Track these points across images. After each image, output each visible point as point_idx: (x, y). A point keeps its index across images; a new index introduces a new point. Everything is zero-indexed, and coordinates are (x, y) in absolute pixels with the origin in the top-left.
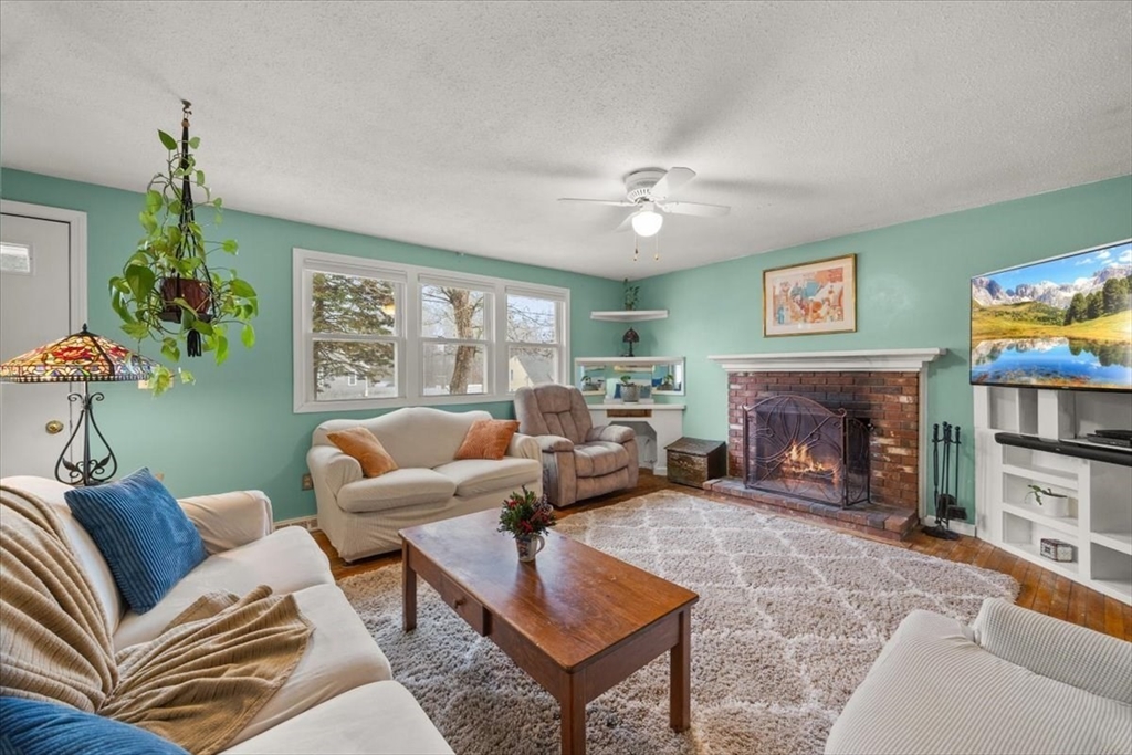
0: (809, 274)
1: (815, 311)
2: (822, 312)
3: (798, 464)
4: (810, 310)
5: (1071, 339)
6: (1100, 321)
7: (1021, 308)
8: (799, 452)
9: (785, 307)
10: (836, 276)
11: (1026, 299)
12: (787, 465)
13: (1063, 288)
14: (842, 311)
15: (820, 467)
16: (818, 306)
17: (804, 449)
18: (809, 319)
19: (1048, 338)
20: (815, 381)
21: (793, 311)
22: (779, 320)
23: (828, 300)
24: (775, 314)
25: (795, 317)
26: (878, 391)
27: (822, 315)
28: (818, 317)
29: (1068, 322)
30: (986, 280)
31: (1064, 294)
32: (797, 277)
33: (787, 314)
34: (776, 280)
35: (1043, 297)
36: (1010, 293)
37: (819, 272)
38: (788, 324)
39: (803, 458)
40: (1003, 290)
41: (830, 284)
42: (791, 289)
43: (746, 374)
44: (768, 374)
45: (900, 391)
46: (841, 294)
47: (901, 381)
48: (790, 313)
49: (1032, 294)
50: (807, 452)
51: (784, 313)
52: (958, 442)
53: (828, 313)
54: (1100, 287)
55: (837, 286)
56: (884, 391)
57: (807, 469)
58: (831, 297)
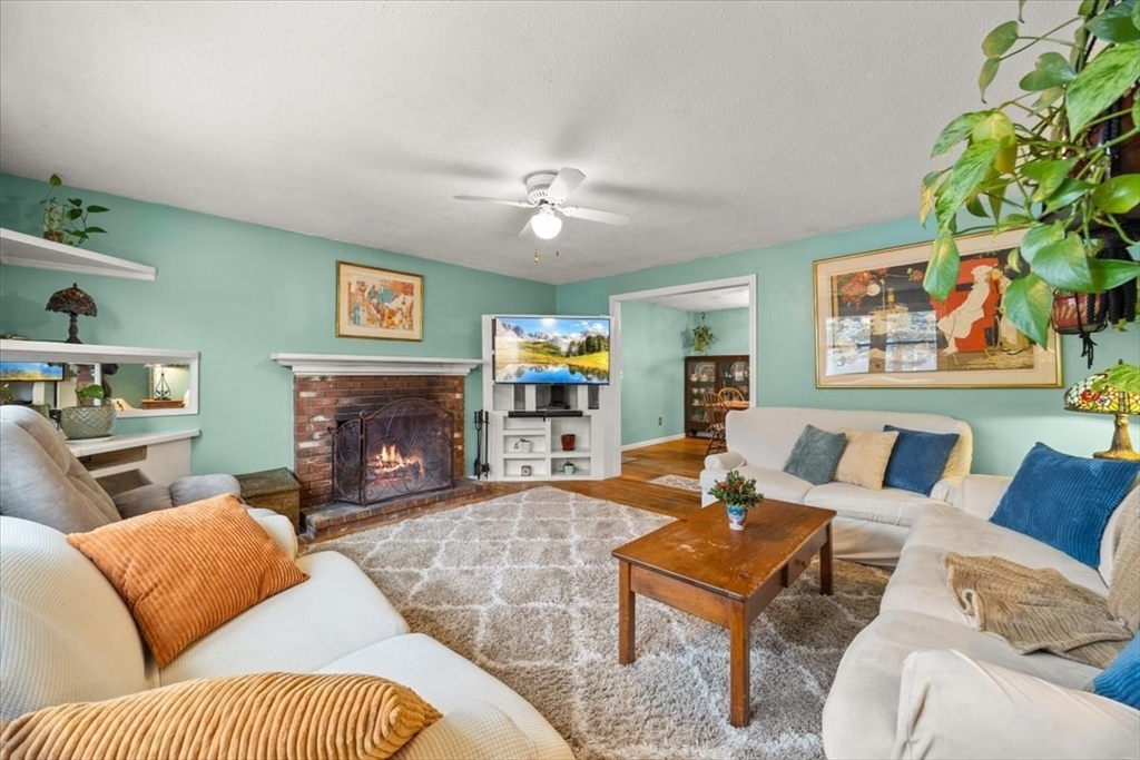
0: (386, 281)
1: (390, 318)
2: (396, 319)
3: (389, 464)
4: (385, 317)
5: (570, 365)
6: (585, 357)
7: (539, 346)
8: (389, 453)
9: (361, 308)
10: (408, 289)
11: (541, 340)
12: (378, 467)
13: (565, 337)
14: (411, 321)
15: (408, 461)
16: (393, 313)
17: (393, 449)
18: (385, 324)
19: (556, 364)
20: (398, 385)
21: (369, 313)
22: (355, 320)
23: (401, 309)
24: (350, 313)
25: (371, 320)
26: (443, 391)
27: (396, 322)
28: (393, 324)
29: (567, 356)
30: (513, 325)
31: (565, 340)
32: (375, 279)
33: (363, 315)
34: (351, 276)
35: (553, 341)
36: (530, 335)
37: (395, 282)
38: (364, 326)
39: (393, 457)
40: (526, 333)
41: (402, 296)
42: (368, 290)
43: (323, 378)
44: (351, 378)
45: (455, 390)
46: (412, 306)
47: (456, 382)
48: (366, 314)
49: (546, 338)
50: (396, 451)
51: (360, 313)
52: (487, 422)
53: (401, 321)
54: (584, 339)
55: (409, 299)
56: (448, 390)
57: (397, 467)
58: (404, 307)
